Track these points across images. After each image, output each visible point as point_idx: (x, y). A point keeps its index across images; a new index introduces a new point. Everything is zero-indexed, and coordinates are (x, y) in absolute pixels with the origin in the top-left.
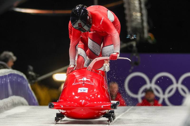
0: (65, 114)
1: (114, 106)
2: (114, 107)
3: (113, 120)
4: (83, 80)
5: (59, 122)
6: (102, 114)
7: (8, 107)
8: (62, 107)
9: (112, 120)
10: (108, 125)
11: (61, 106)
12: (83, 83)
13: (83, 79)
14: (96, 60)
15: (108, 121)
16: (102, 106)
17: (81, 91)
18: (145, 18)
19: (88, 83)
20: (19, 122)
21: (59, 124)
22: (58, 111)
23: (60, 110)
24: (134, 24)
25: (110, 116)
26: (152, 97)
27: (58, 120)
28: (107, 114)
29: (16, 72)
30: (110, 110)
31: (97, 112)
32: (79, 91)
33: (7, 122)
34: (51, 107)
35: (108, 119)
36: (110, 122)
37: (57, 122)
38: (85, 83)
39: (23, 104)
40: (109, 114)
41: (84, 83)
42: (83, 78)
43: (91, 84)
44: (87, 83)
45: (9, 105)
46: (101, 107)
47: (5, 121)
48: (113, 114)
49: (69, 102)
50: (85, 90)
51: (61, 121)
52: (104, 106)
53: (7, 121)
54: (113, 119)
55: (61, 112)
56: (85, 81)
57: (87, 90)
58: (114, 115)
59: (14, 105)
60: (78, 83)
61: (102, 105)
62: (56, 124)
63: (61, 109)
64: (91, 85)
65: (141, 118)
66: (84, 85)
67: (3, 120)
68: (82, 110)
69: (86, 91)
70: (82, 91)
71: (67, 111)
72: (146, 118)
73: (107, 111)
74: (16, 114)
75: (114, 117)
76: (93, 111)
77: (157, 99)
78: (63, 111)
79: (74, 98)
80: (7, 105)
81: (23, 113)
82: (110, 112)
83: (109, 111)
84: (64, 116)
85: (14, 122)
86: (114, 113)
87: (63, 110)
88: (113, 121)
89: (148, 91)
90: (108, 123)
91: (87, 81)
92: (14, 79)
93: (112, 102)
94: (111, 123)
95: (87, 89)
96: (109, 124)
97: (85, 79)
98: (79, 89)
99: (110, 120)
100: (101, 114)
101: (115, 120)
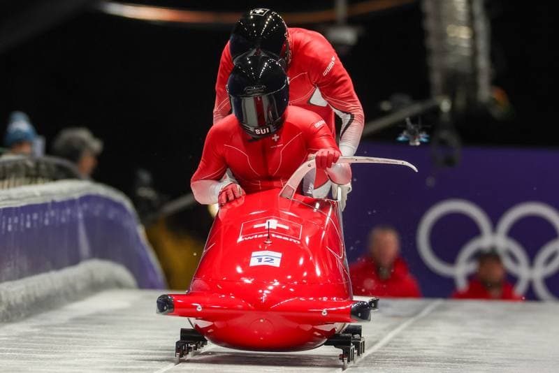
0: (209, 331)
1: (363, 312)
2: (359, 315)
3: (358, 354)
4: (267, 227)
5: (189, 357)
6: (324, 334)
7: (75, 291)
8: (199, 309)
9: (355, 355)
10: (341, 369)
11: (196, 307)
12: (267, 235)
13: (267, 223)
14: (309, 166)
15: (342, 357)
16: (325, 310)
17: (260, 260)
18: (483, 44)
19: (283, 236)
20: (107, 338)
21: (188, 361)
22: (186, 323)
23: (193, 320)
24: (451, 61)
25: (348, 343)
26: (497, 274)
27: (185, 350)
28: (338, 336)
29: (101, 190)
30: (347, 324)
31: (308, 327)
32: (254, 262)
33: (71, 337)
34: (165, 308)
35: (340, 351)
36: (349, 361)
37: (181, 356)
38: (273, 235)
39: (119, 285)
40: (343, 335)
41: (268, 237)
42: (267, 221)
43: (291, 240)
44: (278, 237)
45: (79, 286)
46: (321, 312)
47: (68, 334)
48: (357, 336)
49: (223, 296)
50: (272, 260)
51: (195, 354)
52: (328, 312)
53: (72, 334)
54: (356, 351)
55: (196, 325)
56: (272, 229)
57: (280, 260)
58: (360, 340)
59: (96, 287)
60: (251, 236)
61: (323, 305)
62: (181, 361)
63: (197, 315)
64: (292, 242)
65: (463, 334)
66: (269, 242)
67: (61, 331)
68: (262, 321)
69: (277, 263)
70: (263, 263)
71: (215, 323)
72: (478, 335)
73: (338, 326)
74: (100, 314)
75: (360, 347)
76: (294, 325)
77: (511, 280)
78: (203, 324)
79: (238, 283)
80: (73, 287)
81: (120, 313)
82: (348, 331)
83: (345, 328)
84: (206, 337)
85: (92, 338)
86: (360, 334)
87: (203, 319)
88: (358, 359)
89: (487, 258)
90: (341, 363)
91: (279, 230)
92: (98, 210)
93: (355, 298)
94: (351, 363)
95: (280, 255)
96: (344, 368)
97: (273, 224)
98: (254, 254)
99: (347, 355)
100: (319, 334)
101: (364, 355)
